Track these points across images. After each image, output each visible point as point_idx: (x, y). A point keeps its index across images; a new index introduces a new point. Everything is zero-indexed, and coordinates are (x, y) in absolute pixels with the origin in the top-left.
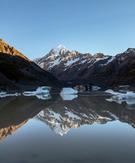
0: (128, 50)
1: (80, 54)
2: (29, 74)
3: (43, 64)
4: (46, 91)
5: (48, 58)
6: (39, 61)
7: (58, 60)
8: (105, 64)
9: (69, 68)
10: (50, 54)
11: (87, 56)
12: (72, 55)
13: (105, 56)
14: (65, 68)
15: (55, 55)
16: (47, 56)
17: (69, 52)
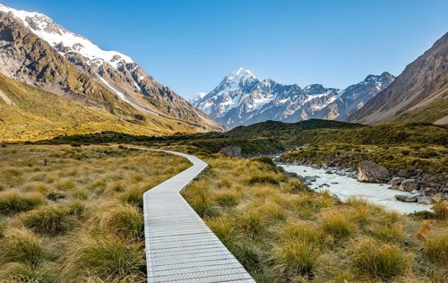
0: (366, 80)
5: (220, 94)
6: (201, 101)
7: (236, 98)
8: (324, 106)
10: (221, 88)
11: (292, 90)
12: (263, 89)
13: (326, 90)
14: (250, 113)
15: (232, 90)
16: (216, 91)
17: (257, 82)
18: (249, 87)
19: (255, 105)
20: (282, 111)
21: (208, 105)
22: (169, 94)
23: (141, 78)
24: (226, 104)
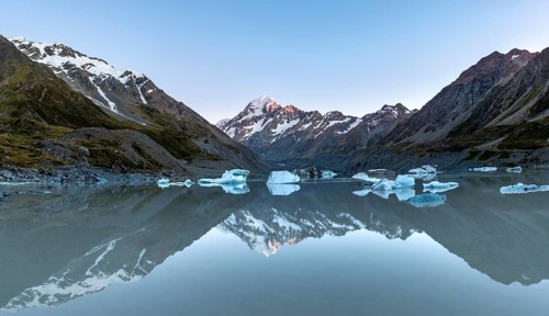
0: (383, 109)
1: (300, 112)
2: (209, 148)
3: (233, 129)
4: (240, 178)
6: (226, 125)
7: (260, 122)
8: (345, 132)
9: (281, 139)
10: (245, 113)
12: (285, 114)
13: (346, 118)
14: (274, 137)
15: (255, 115)
16: (240, 116)
17: (280, 108)
18: (272, 113)
19: (278, 130)
20: (305, 135)
24: (250, 127)
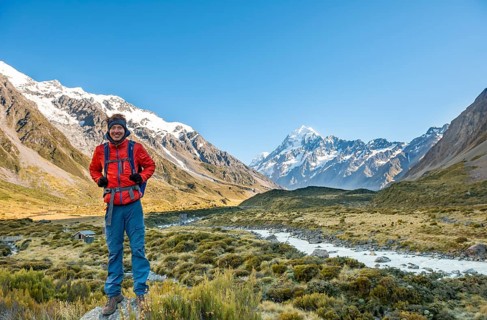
0: (428, 133)
5: (282, 153)
7: (299, 157)
9: (321, 172)
10: (284, 147)
11: (355, 146)
12: (326, 146)
13: (390, 144)
14: (314, 171)
15: (294, 148)
16: (279, 150)
17: (320, 139)
18: (311, 145)
19: (318, 163)
20: (346, 167)
21: (271, 164)
22: (226, 159)
23: (201, 145)
24: (289, 162)
